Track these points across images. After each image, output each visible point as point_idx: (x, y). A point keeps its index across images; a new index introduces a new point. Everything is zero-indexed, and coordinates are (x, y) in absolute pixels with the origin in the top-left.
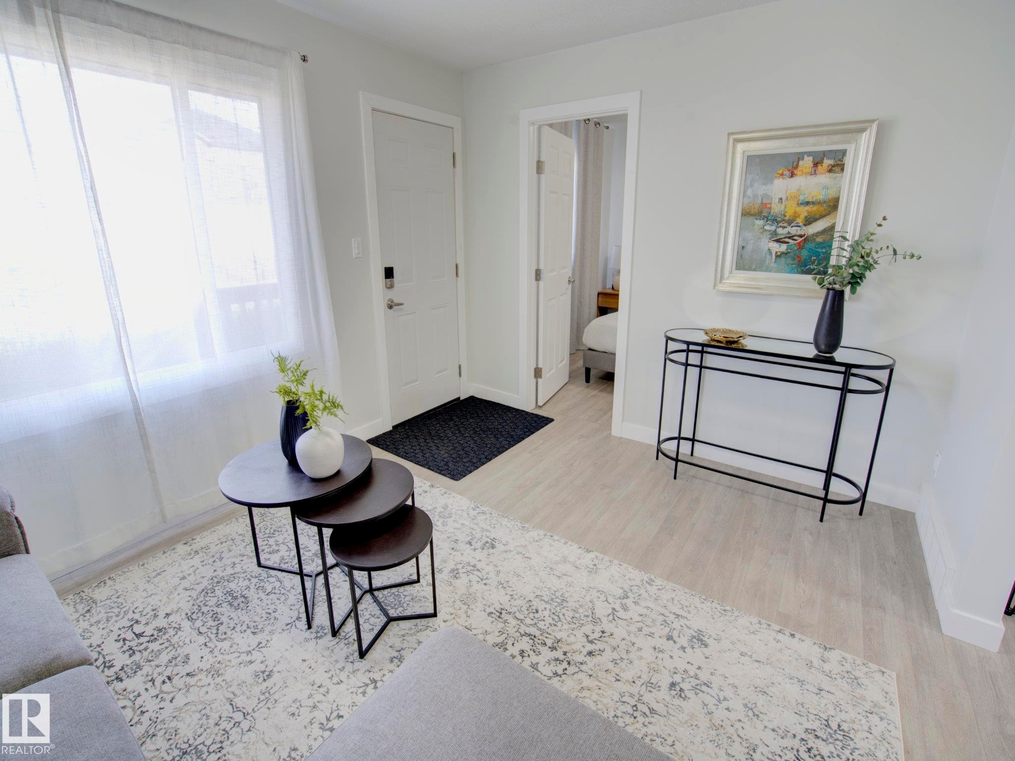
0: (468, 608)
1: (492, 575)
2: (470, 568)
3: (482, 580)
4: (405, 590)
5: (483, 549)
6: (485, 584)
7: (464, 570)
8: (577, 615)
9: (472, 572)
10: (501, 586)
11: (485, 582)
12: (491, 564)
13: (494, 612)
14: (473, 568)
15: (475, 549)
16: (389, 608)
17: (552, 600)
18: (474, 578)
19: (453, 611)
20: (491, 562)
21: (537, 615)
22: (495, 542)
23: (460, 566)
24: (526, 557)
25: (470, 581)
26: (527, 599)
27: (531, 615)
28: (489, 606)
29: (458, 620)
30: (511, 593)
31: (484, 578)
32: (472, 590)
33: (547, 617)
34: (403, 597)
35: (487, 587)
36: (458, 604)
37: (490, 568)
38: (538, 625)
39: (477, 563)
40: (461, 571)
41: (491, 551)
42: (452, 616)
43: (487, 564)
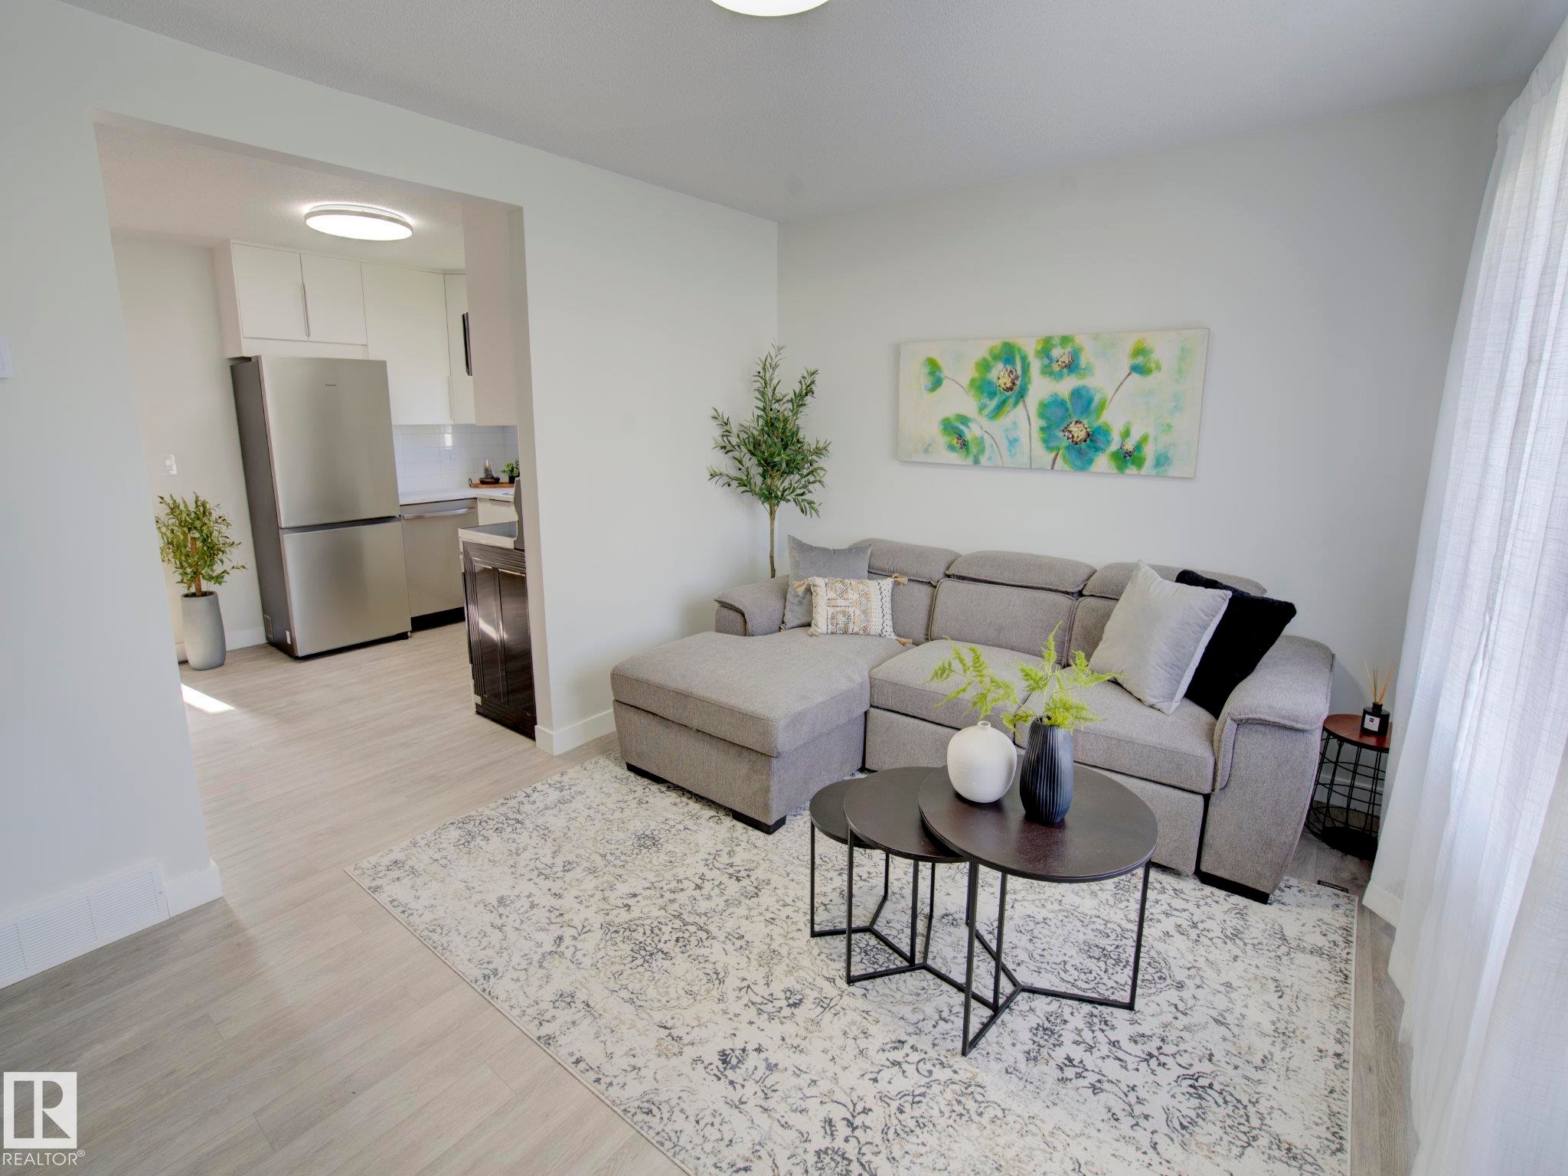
0: (770, 945)
1: (731, 996)
2: (769, 1008)
3: (749, 987)
4: (865, 969)
5: (744, 1050)
6: (744, 979)
7: (778, 1004)
8: (627, 933)
9: (765, 1001)
10: (720, 976)
11: (745, 984)
12: (732, 1016)
13: (734, 940)
14: (762, 1007)
15: (759, 1050)
16: (879, 947)
17: (651, 955)
18: (761, 989)
19: (791, 942)
20: (731, 1019)
21: (680, 934)
22: (717, 1067)
23: (786, 1012)
24: (665, 1028)
25: (768, 984)
26: (686, 955)
27: (686, 935)
28: (741, 947)
29: (782, 932)
30: (707, 965)
31: (745, 989)
32: (764, 970)
33: (667, 933)
34: (864, 961)
35: (742, 974)
36: (784, 951)
37: (735, 1007)
38: (682, 924)
39: (754, 1018)
40: (784, 1003)
41: (727, 1045)
42: (790, 936)
43: (737, 1015)
